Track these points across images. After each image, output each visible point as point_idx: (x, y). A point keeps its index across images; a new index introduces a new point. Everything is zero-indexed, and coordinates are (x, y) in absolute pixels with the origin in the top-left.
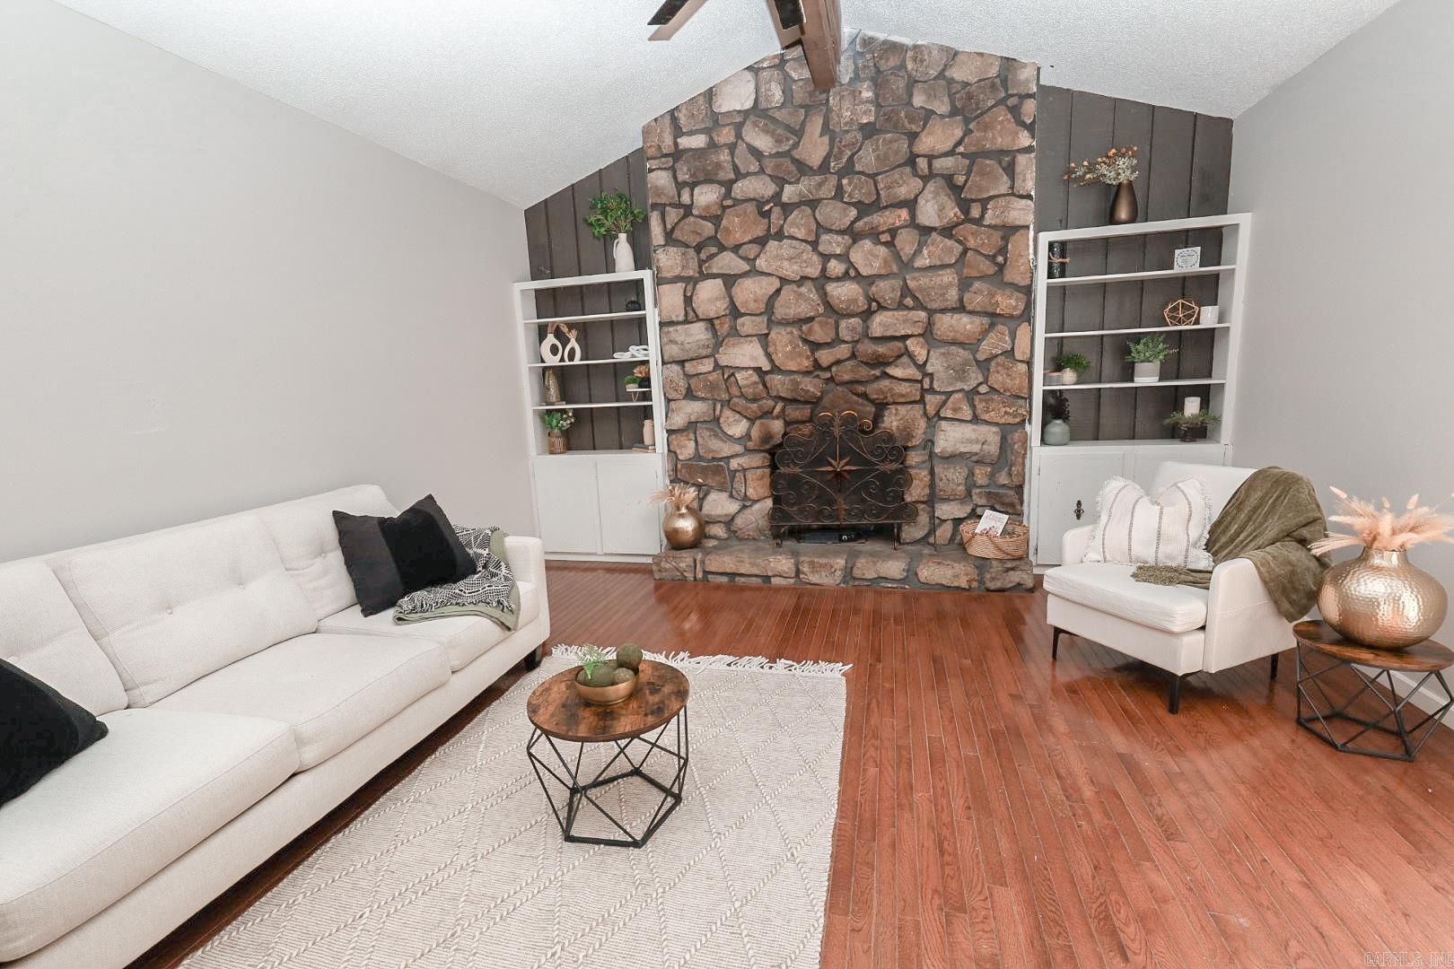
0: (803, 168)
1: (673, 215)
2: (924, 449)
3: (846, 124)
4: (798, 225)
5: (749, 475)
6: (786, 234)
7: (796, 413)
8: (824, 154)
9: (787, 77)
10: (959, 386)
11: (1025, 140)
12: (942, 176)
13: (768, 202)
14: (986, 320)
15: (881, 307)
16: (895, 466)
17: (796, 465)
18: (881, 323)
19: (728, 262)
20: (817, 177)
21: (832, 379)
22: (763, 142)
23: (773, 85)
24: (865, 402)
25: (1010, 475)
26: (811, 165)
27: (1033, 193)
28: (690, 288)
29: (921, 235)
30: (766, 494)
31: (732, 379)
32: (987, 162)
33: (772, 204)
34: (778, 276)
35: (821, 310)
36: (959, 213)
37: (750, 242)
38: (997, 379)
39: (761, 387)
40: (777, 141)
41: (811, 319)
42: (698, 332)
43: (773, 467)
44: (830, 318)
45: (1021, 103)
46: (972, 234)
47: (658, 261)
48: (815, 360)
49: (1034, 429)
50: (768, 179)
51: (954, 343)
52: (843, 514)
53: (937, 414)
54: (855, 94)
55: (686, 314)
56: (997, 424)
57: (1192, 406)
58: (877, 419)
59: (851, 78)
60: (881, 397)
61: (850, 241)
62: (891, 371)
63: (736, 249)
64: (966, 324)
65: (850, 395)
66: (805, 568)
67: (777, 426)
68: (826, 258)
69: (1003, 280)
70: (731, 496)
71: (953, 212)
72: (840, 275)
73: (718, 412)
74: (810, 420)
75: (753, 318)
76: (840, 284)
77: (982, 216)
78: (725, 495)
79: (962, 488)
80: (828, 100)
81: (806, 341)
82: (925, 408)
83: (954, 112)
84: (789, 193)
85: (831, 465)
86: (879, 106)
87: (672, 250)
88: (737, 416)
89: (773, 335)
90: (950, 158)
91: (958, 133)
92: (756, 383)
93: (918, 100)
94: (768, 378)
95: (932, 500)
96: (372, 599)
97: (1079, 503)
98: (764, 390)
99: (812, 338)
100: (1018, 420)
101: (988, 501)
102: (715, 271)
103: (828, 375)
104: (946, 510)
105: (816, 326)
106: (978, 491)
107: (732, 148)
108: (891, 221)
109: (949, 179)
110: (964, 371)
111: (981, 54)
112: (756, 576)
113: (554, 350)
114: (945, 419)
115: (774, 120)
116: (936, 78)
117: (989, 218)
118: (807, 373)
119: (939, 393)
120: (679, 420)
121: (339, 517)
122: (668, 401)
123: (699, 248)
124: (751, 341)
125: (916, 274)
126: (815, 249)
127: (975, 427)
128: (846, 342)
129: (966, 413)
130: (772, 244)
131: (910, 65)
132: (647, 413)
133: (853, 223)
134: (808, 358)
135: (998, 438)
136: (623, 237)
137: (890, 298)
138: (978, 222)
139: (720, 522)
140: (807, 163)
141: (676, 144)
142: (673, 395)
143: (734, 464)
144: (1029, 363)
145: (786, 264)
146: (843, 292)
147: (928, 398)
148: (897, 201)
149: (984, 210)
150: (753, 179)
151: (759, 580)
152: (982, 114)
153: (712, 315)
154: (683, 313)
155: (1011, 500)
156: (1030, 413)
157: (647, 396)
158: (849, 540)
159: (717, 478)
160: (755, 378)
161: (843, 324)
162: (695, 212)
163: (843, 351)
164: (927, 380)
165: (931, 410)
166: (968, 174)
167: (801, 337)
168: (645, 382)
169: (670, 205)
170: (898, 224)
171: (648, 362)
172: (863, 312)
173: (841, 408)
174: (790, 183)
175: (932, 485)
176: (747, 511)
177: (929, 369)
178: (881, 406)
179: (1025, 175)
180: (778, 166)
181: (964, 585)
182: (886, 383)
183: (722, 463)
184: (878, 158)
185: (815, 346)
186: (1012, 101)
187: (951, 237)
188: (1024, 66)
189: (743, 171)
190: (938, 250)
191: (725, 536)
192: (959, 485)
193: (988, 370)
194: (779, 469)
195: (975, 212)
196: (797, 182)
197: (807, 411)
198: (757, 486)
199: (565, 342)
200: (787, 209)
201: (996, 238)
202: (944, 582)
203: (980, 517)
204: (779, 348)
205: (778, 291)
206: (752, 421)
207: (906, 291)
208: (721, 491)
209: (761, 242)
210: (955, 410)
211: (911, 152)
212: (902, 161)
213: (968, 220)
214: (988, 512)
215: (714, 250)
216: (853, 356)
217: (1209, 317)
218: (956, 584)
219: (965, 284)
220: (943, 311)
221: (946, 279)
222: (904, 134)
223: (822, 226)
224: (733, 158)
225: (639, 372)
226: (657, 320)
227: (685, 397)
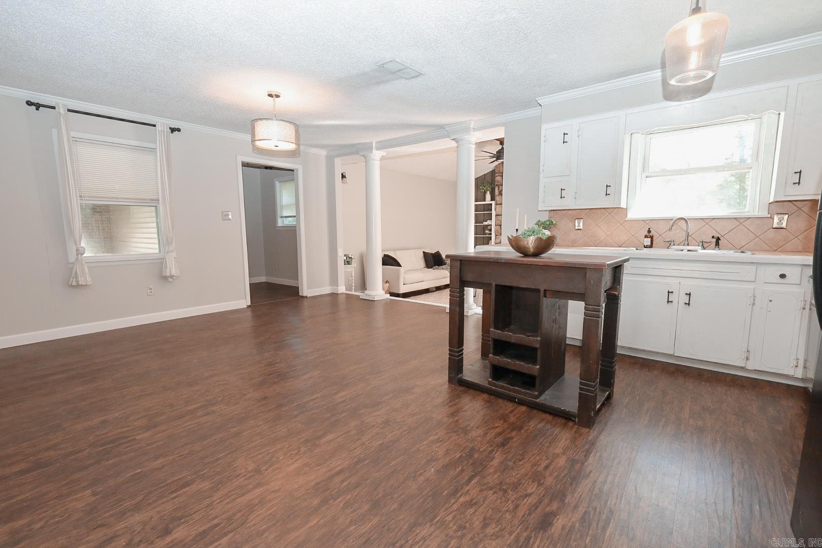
47: (496, 199)
87: (500, 196)
96: (428, 265)
120: (498, 241)
121: (424, 252)
132: (490, 238)
136: (488, 192)
142: (497, 234)
157: (491, 234)
168: (490, 230)
169: (501, 185)
171: (491, 225)
225: (489, 227)
226: (495, 214)
227: (500, 235)
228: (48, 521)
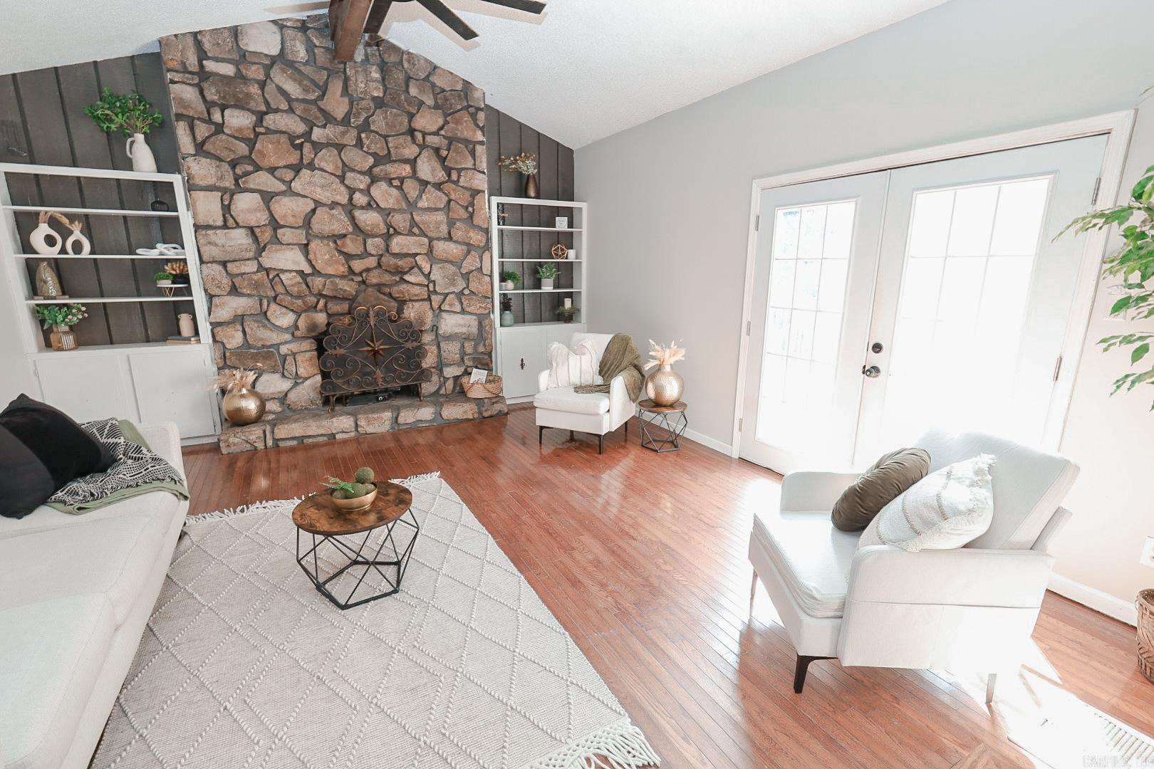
0: (328, 118)
1: (202, 130)
2: (432, 331)
3: (362, 92)
4: (327, 160)
5: (299, 358)
6: (317, 166)
7: (335, 307)
8: (346, 111)
9: (308, 40)
10: (452, 289)
11: (479, 136)
12: (432, 148)
13: (299, 137)
14: (465, 248)
15: (397, 233)
16: (415, 344)
17: (341, 347)
18: (398, 244)
19: (262, 180)
20: (341, 127)
21: (363, 282)
22: (293, 88)
23: (298, 44)
24: (389, 299)
25: (485, 346)
26: (334, 116)
27: (486, 171)
28: (227, 197)
29: (420, 186)
30: (316, 372)
31: (277, 279)
32: (460, 145)
33: (303, 140)
34: (312, 199)
35: (351, 229)
36: (445, 175)
37: (285, 167)
38: (474, 286)
39: (305, 287)
40: (304, 90)
41: (344, 236)
42: (239, 238)
43: (321, 350)
44: (358, 236)
45: (477, 113)
46: (453, 190)
47: (189, 168)
48: (349, 267)
49: (496, 316)
50: (298, 119)
51: (447, 261)
52: (380, 381)
53: (440, 307)
54: (367, 73)
55: (225, 221)
56: (476, 314)
57: (568, 303)
58: (400, 311)
59: (362, 59)
60: (402, 296)
61: (369, 181)
62: (406, 277)
63: (272, 170)
64: (453, 249)
65: (378, 294)
66: (362, 423)
67: (321, 318)
68: (352, 191)
69: (472, 222)
70: (283, 376)
71: (441, 175)
72: (364, 205)
73: (265, 306)
74: (349, 313)
75: (293, 230)
76: (364, 211)
77: (458, 180)
78: (277, 376)
79: (458, 356)
80: (345, 69)
81: (340, 252)
82: (431, 304)
83: (437, 107)
84: (317, 134)
85: (369, 346)
86: (384, 86)
87: (205, 161)
88: (284, 309)
89: (313, 245)
90: (436, 137)
91: (441, 122)
92: (299, 283)
93: (413, 91)
94: (309, 279)
95: (440, 367)
97: (522, 360)
98: (307, 289)
99: (345, 250)
100: (487, 311)
101: (474, 363)
102: (252, 186)
103: (360, 279)
104: (450, 372)
105: (348, 241)
106: (467, 357)
107: (262, 85)
108: (399, 171)
109: (437, 151)
110: (454, 280)
111: (451, 73)
112: (322, 435)
113: (50, 241)
114: (444, 311)
115: (300, 72)
116: (423, 80)
117: (462, 182)
118: (342, 277)
119: (440, 294)
120: (223, 314)
122: (211, 297)
123: (233, 164)
124: (292, 249)
125: (420, 212)
126: (342, 182)
127: (463, 316)
128: (373, 255)
129: (458, 308)
130: (305, 173)
131: (406, 65)
132: (186, 307)
133: (371, 168)
134: (343, 265)
135: (476, 323)
136: (140, 137)
137: (403, 226)
138: (456, 183)
139: (275, 398)
140: (332, 113)
141: (201, 66)
142: (215, 291)
143: (284, 350)
144: (491, 276)
145: (319, 190)
146: (369, 219)
147: (433, 297)
148: (403, 158)
149: (459, 176)
150: (285, 115)
151: (325, 438)
152: (453, 113)
153: (253, 223)
154: (222, 219)
155: (485, 361)
156: (493, 306)
157: (185, 292)
158: (383, 400)
159: (268, 362)
160: (299, 279)
161: (369, 241)
162: (227, 131)
163: (371, 262)
164: (431, 285)
165: (435, 305)
166: (448, 150)
167: (336, 249)
168: (184, 278)
169: (199, 119)
170: (404, 174)
171: (182, 260)
172: (383, 234)
173: (373, 304)
174: (318, 127)
175: (439, 356)
176: (300, 388)
177: (433, 277)
178: (402, 303)
179: (481, 158)
180: (305, 110)
181: (471, 417)
182: (404, 287)
183: (272, 350)
184: (387, 124)
185: (349, 257)
186: (472, 110)
187: (440, 190)
188: (477, 89)
189: (273, 106)
190: (431, 198)
191: (280, 409)
192: (456, 354)
193: (468, 280)
194: (326, 351)
195: (454, 177)
196: (324, 126)
197: (345, 307)
198: (306, 364)
199: (66, 234)
200: (317, 147)
201: (468, 194)
202: (459, 417)
203: (470, 374)
204: (319, 256)
205: (314, 211)
206: (298, 314)
207: (414, 223)
208: (274, 372)
209: (297, 169)
210: (451, 305)
211: (410, 126)
212: (404, 131)
213: (450, 180)
214: (475, 370)
215: (250, 168)
216: (379, 265)
217: (571, 254)
218: (465, 417)
219: (451, 223)
220: (438, 239)
221: (439, 218)
222: (405, 112)
223: (346, 165)
224: (263, 93)
225: (171, 269)
226: (191, 222)
227: (230, 294)
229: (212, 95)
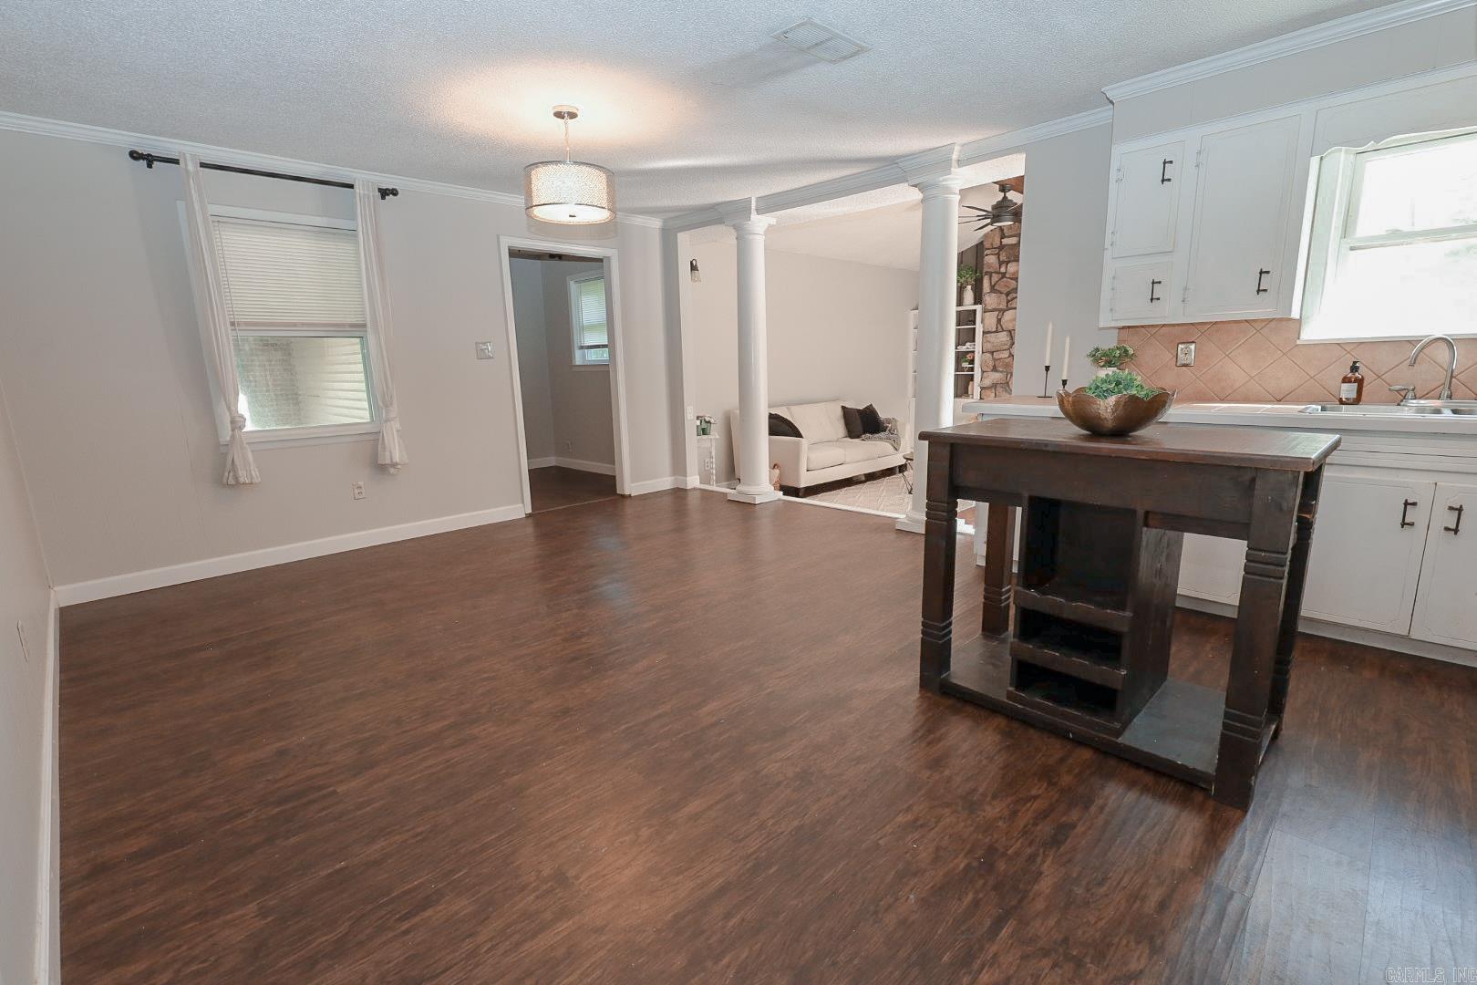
1: (995, 278)
28: (1000, 314)
42: (1002, 337)
47: (985, 300)
73: (1008, 379)
87: (993, 295)
96: (852, 433)
102: (1014, 306)
120: (987, 382)
121: (843, 408)
122: (983, 372)
123: (1007, 295)
132: (971, 378)
136: (969, 287)
141: (1001, 242)
142: (985, 369)
153: (1010, 328)
154: (996, 327)
157: (972, 369)
162: (1007, 276)
168: (972, 362)
169: (995, 272)
171: (974, 352)
215: (1015, 295)
225: (969, 357)
226: (981, 331)
227: (992, 371)
228: (179, 970)
229: (1003, 258)
